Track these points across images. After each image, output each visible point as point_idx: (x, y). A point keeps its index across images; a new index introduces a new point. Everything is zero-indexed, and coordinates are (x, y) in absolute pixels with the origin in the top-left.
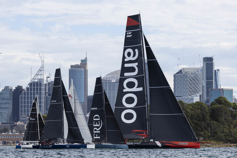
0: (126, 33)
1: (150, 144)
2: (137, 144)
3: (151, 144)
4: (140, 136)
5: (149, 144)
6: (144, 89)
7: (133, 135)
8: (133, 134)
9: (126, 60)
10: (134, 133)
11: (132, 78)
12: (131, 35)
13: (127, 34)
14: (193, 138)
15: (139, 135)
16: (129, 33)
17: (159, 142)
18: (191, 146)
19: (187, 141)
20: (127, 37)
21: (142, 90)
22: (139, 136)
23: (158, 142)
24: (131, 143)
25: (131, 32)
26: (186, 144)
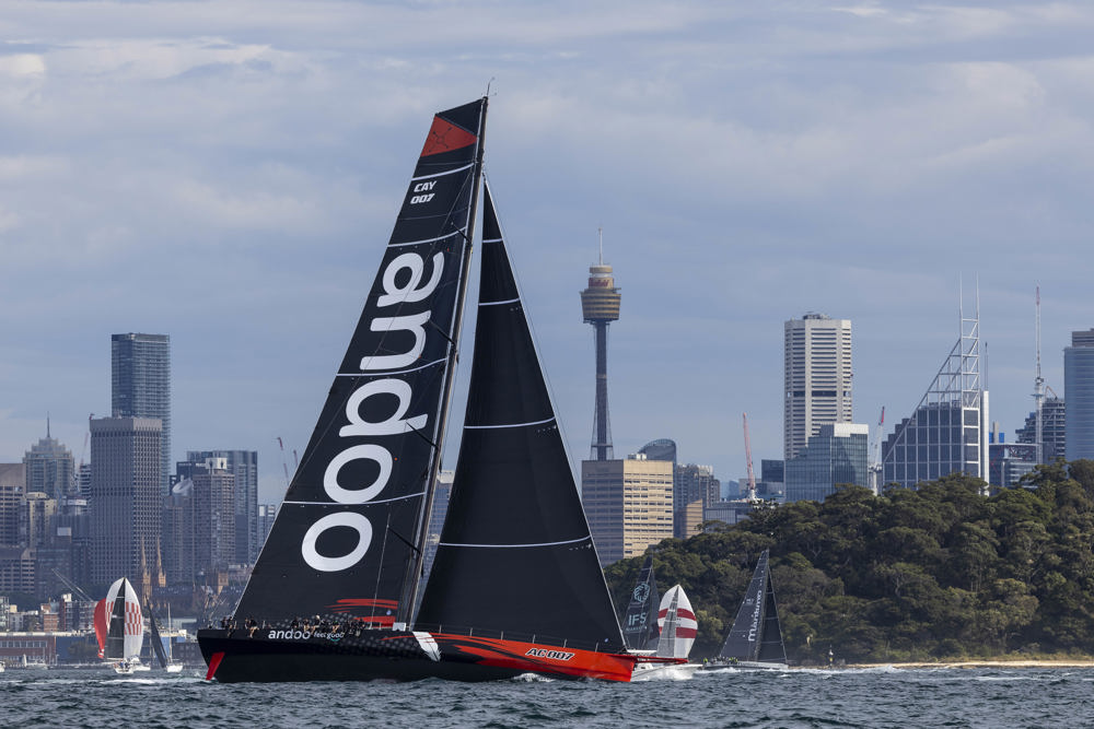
0: (413, 184)
1: (387, 641)
2: (328, 637)
3: (392, 644)
5: (383, 643)
6: (431, 422)
8: (336, 615)
9: (383, 302)
10: (341, 614)
11: (392, 377)
12: (431, 196)
13: (416, 190)
16: (425, 187)
17: (433, 636)
19: (570, 646)
20: (412, 202)
21: (423, 426)
23: (427, 635)
24: (298, 635)
25: (432, 180)
26: (564, 656)
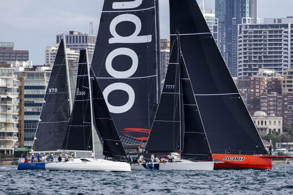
4: (140, 141)
7: (126, 138)
8: (125, 136)
10: (127, 136)
11: (129, 13)
14: (257, 146)
15: (138, 140)
18: (251, 163)
19: (242, 153)
21: (150, 40)
22: (138, 142)
26: (241, 159)
